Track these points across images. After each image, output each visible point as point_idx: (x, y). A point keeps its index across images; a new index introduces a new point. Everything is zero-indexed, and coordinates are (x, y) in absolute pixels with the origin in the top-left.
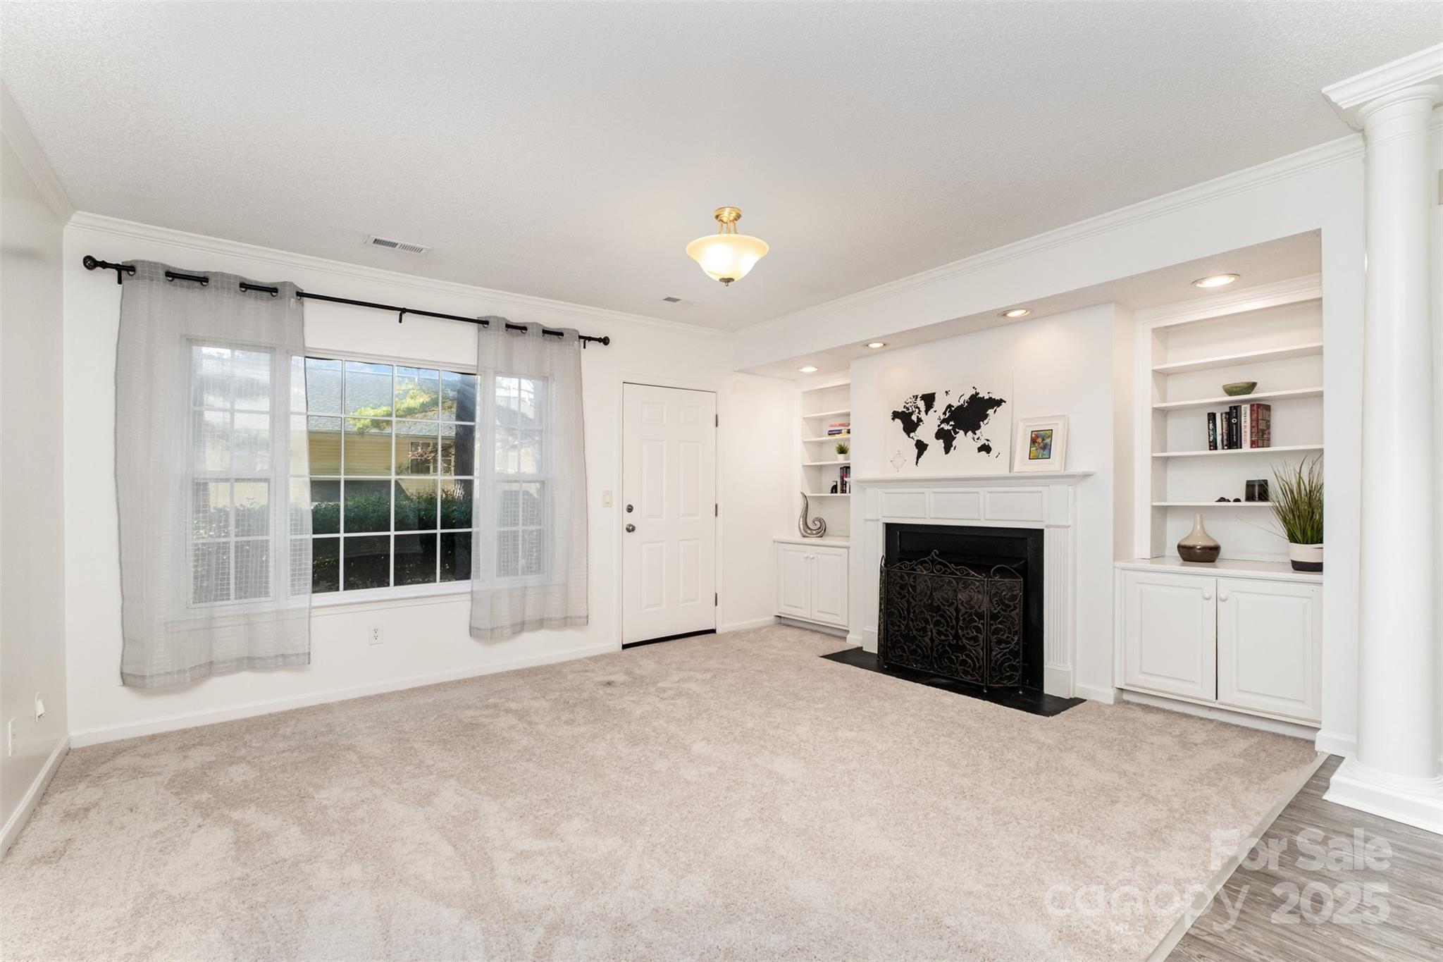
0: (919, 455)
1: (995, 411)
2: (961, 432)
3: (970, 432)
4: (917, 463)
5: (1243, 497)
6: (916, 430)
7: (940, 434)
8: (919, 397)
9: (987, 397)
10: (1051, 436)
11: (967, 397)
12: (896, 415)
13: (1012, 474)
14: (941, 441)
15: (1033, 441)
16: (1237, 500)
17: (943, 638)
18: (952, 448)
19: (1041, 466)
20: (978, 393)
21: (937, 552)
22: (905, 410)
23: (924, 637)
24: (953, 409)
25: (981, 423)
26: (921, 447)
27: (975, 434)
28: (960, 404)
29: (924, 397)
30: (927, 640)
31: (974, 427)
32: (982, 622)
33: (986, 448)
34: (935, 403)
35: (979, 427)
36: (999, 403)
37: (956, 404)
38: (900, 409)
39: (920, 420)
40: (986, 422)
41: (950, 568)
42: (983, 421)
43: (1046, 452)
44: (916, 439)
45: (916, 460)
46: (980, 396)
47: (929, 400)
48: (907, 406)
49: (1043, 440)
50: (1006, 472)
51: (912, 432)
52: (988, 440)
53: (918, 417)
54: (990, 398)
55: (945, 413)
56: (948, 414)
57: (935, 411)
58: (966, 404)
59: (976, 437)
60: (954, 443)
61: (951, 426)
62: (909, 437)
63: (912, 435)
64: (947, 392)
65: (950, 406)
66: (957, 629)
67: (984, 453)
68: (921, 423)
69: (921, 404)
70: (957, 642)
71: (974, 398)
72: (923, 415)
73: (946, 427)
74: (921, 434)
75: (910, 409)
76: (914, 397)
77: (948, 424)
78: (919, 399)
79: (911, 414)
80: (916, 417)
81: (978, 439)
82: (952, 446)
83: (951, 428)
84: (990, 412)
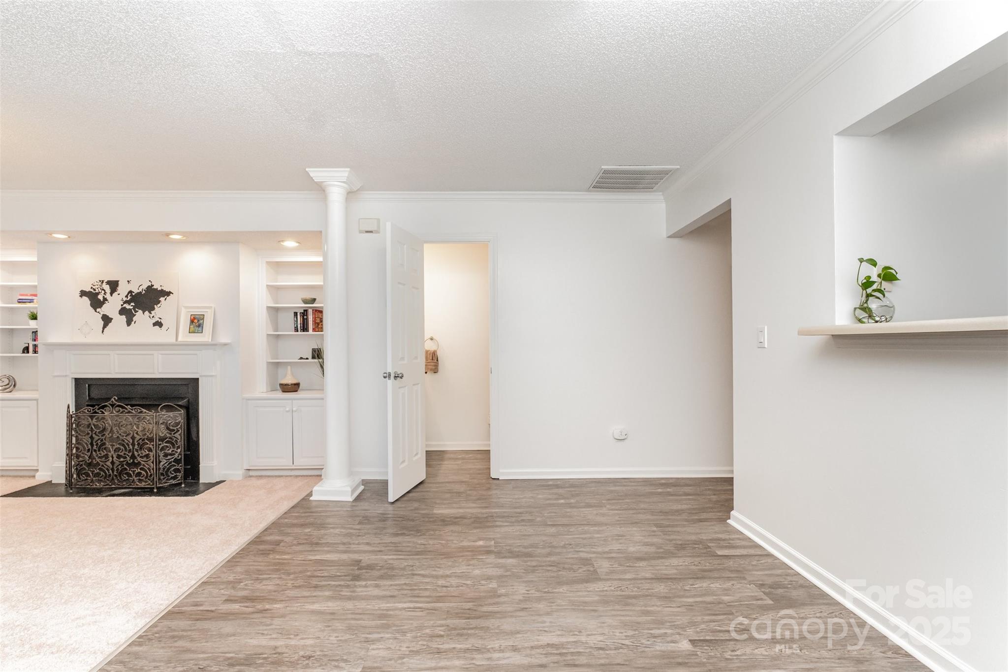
0: (105, 327)
1: (166, 299)
2: (140, 312)
3: (147, 312)
4: (103, 332)
5: (310, 356)
6: (102, 306)
7: (123, 311)
8: (105, 282)
9: (159, 289)
10: (203, 319)
11: (144, 287)
12: (83, 293)
13: (177, 343)
14: (124, 317)
15: (192, 321)
16: (307, 359)
17: (122, 459)
18: (133, 323)
19: (196, 338)
20: (153, 285)
21: (116, 398)
22: (92, 290)
23: (106, 462)
24: (134, 294)
25: (155, 306)
26: (107, 320)
27: (151, 313)
28: (139, 291)
29: (109, 283)
30: (109, 463)
31: (151, 309)
32: (152, 443)
33: (158, 324)
34: (119, 288)
35: (154, 309)
36: (168, 294)
37: (136, 291)
38: (88, 289)
39: (105, 299)
40: (159, 305)
41: (126, 409)
42: (157, 305)
43: (200, 329)
44: (102, 313)
45: (102, 330)
46: (154, 287)
47: (114, 286)
48: (94, 287)
49: (198, 321)
50: (172, 340)
51: (98, 308)
52: (160, 319)
53: (104, 296)
54: (162, 290)
55: (127, 296)
56: (129, 298)
57: (119, 294)
58: (144, 292)
59: (151, 316)
60: (134, 319)
61: (131, 306)
62: (96, 311)
63: (98, 310)
64: (128, 281)
65: (131, 292)
66: (133, 452)
67: (157, 327)
68: (106, 302)
69: (107, 288)
70: (133, 461)
71: (150, 288)
72: (108, 296)
73: (128, 306)
74: (105, 309)
75: (97, 290)
76: (100, 281)
77: (129, 304)
78: (104, 284)
79: (98, 294)
80: (102, 297)
81: (153, 317)
82: (133, 321)
83: (132, 307)
84: (162, 299)
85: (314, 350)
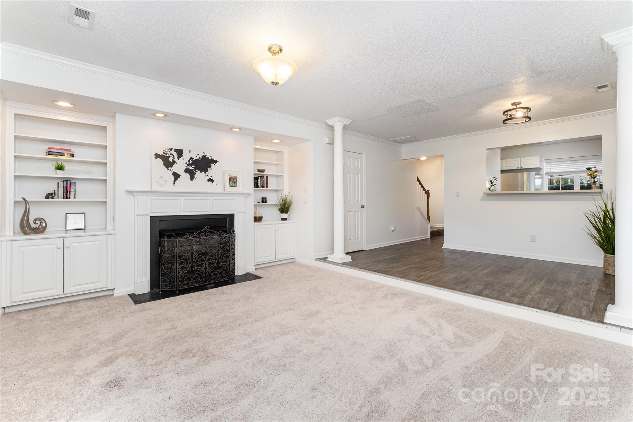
0: (175, 180)
1: (214, 165)
2: (199, 172)
3: (203, 172)
4: (174, 184)
5: (261, 202)
6: (172, 166)
7: (187, 171)
8: (173, 149)
9: (210, 158)
10: (236, 178)
11: (201, 156)
12: (157, 156)
13: (225, 192)
14: (188, 174)
15: (230, 180)
16: (259, 203)
17: (211, 265)
18: (195, 178)
19: (233, 190)
20: (206, 156)
22: (164, 154)
24: (194, 160)
25: (208, 169)
26: (176, 176)
27: (206, 173)
28: (197, 158)
29: (176, 150)
30: (203, 269)
31: (205, 171)
33: (211, 180)
34: (183, 155)
35: (207, 171)
36: (216, 162)
37: (195, 158)
38: (161, 153)
39: (174, 162)
40: (210, 169)
42: (209, 168)
43: (235, 184)
44: (173, 171)
45: (173, 182)
46: (207, 157)
47: (180, 153)
48: (166, 152)
49: (234, 180)
50: (220, 190)
51: (170, 167)
52: (212, 177)
53: (173, 159)
54: (212, 159)
55: (189, 161)
56: (191, 162)
57: (184, 159)
58: (200, 159)
59: (206, 175)
60: (195, 176)
61: (193, 167)
62: (168, 169)
63: (169, 168)
64: (189, 151)
65: (191, 158)
66: (218, 260)
67: (210, 182)
68: (175, 163)
69: (175, 154)
71: (204, 157)
72: (176, 159)
73: (191, 168)
74: (175, 168)
75: (168, 155)
76: (170, 148)
77: (191, 166)
78: (173, 151)
79: (169, 157)
80: (172, 160)
81: (207, 176)
82: (194, 177)
83: (193, 169)
84: (212, 165)
85: (263, 198)
